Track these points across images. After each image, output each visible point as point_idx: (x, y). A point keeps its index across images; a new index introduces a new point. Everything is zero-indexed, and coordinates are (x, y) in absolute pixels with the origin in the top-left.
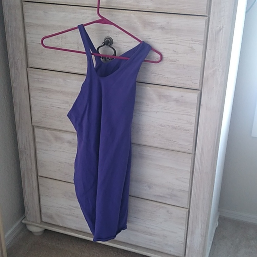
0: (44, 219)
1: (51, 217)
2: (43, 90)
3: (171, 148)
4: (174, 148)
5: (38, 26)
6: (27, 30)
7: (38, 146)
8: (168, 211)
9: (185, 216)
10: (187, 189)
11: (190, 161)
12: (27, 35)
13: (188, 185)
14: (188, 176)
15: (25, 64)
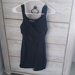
0: (12, 70)
1: (14, 69)
2: (10, 26)
3: (58, 44)
4: (59, 44)
5: (7, 3)
6: (3, 5)
7: (9, 46)
8: (56, 64)
9: (62, 65)
10: (63, 56)
11: (65, 47)
12: (3, 6)
13: (64, 55)
14: (64, 52)
15: (2, 17)
